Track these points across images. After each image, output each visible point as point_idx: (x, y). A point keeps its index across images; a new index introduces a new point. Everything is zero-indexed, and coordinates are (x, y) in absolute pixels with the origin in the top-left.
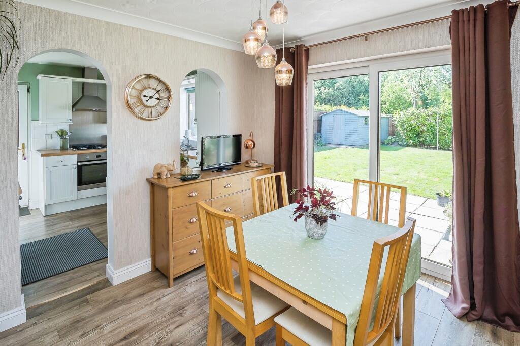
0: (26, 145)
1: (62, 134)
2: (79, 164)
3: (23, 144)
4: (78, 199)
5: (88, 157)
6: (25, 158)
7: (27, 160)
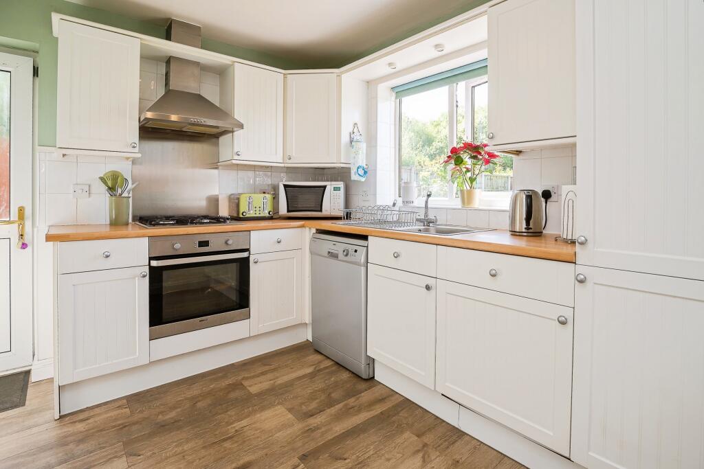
0: (28, 212)
1: (113, 183)
2: (154, 263)
3: (21, 210)
4: (152, 363)
5: (177, 246)
6: (24, 246)
7: (29, 249)
